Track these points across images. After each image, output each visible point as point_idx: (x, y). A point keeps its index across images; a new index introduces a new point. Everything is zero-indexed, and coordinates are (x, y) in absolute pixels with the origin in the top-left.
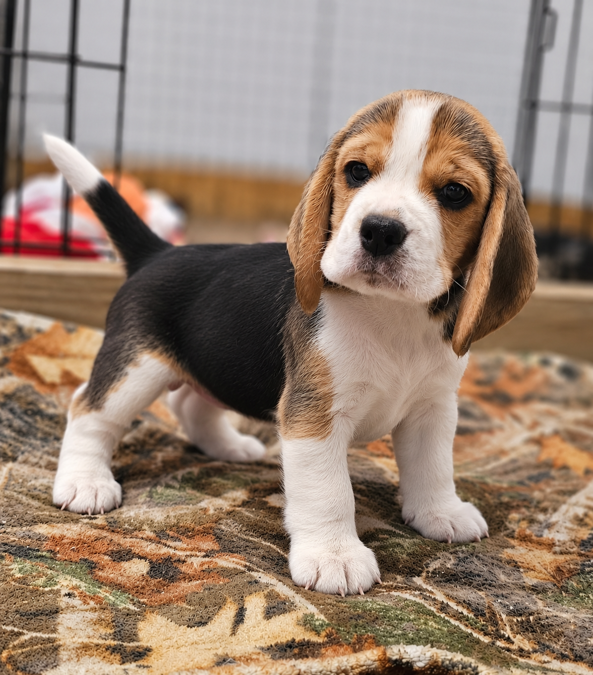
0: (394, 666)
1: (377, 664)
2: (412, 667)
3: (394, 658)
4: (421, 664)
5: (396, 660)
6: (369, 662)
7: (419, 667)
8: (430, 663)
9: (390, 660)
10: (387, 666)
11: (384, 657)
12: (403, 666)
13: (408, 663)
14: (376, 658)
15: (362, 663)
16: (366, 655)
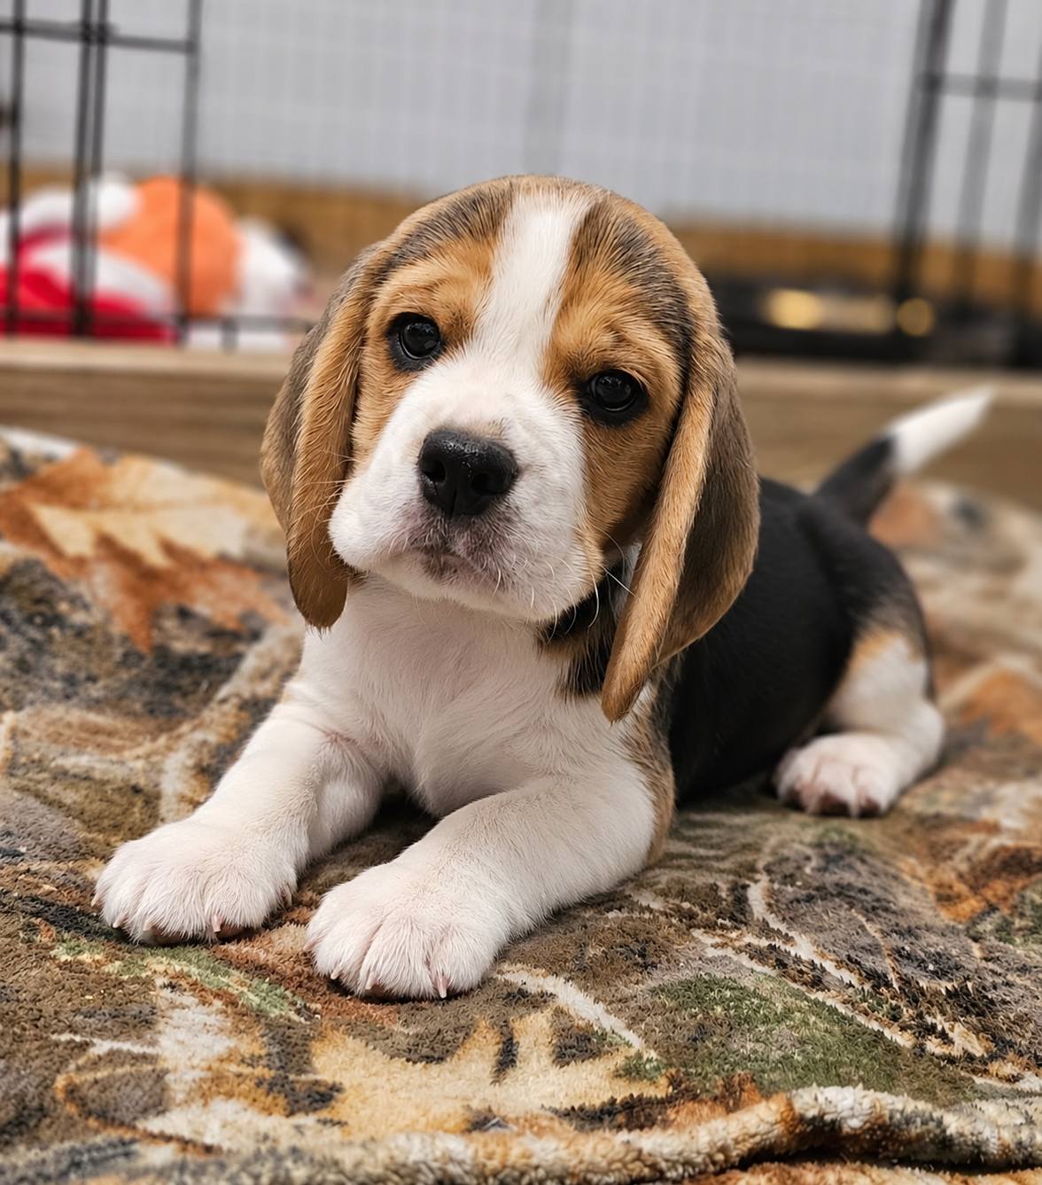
0: (812, 1130)
1: (779, 1130)
2: (840, 1128)
3: (811, 1113)
4: (855, 1123)
5: (814, 1118)
6: (763, 1128)
7: (852, 1129)
8: (873, 1121)
9: (802, 1119)
10: (797, 1131)
11: (791, 1113)
12: (827, 1129)
13: (833, 1122)
14: (778, 1117)
15: (753, 1131)
16: (758, 1115)
